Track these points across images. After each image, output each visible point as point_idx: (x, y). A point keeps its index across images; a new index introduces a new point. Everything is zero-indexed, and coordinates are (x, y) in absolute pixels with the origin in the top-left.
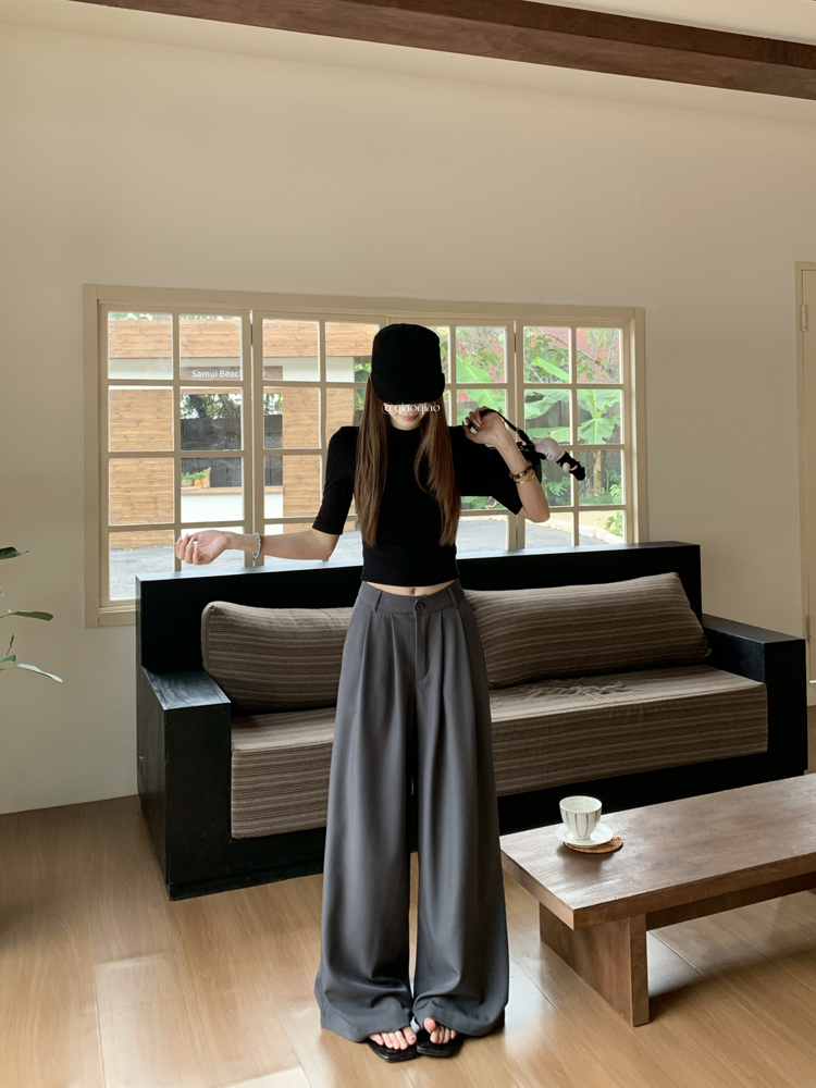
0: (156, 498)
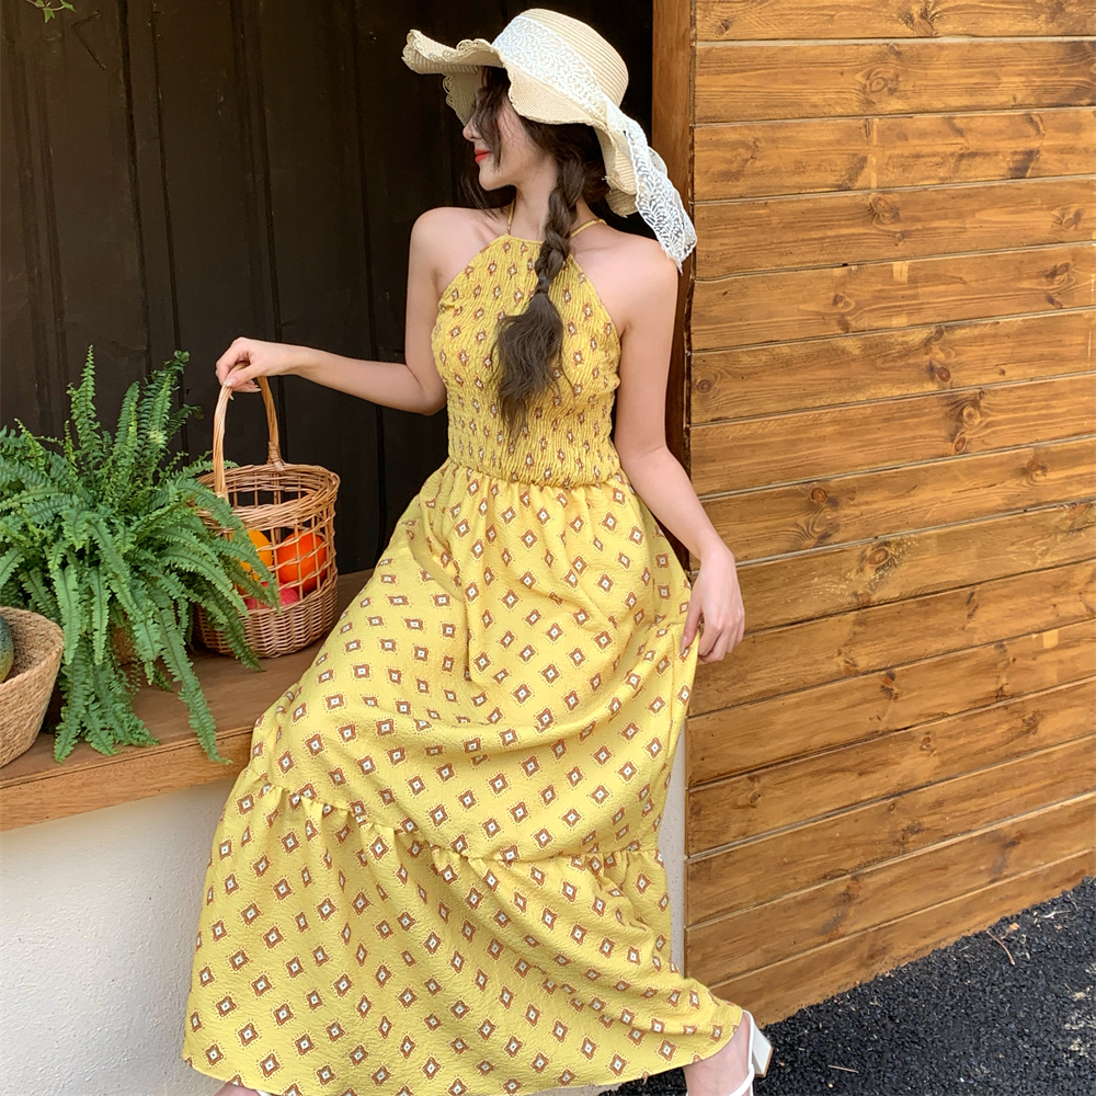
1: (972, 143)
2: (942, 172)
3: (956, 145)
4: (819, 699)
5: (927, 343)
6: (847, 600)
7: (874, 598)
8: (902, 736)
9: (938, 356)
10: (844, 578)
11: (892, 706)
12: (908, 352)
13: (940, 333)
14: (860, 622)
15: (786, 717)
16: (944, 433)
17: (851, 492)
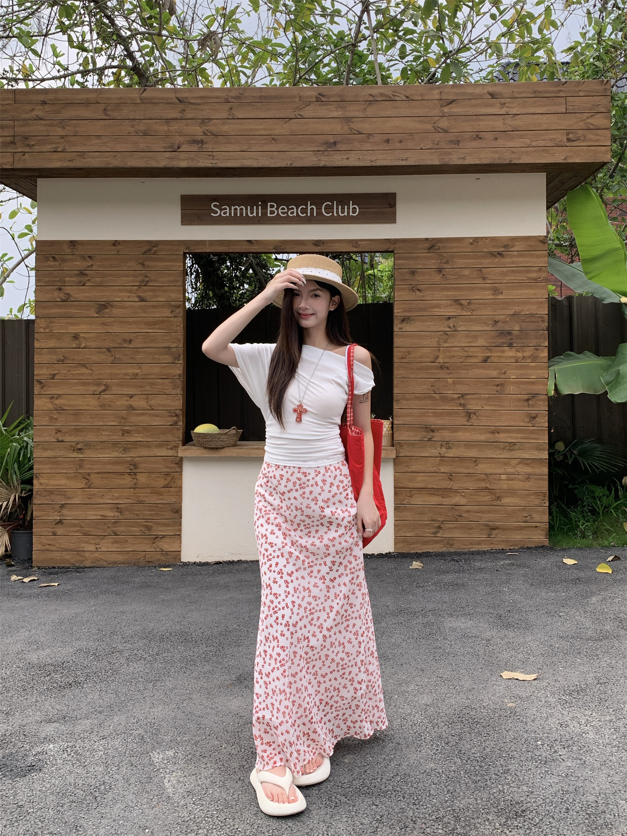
0: (135, 466)
1: (470, 354)
2: (461, 360)
3: (465, 354)
4: (430, 476)
5: (459, 397)
6: (437, 455)
7: (446, 455)
8: (456, 492)
9: (462, 401)
10: (436, 449)
11: (452, 483)
12: (453, 399)
13: (463, 396)
14: (440, 460)
15: (420, 478)
16: (465, 419)
17: (438, 430)
